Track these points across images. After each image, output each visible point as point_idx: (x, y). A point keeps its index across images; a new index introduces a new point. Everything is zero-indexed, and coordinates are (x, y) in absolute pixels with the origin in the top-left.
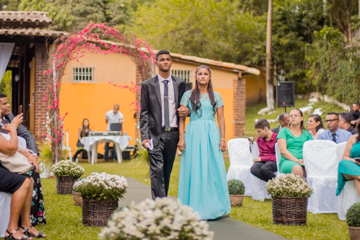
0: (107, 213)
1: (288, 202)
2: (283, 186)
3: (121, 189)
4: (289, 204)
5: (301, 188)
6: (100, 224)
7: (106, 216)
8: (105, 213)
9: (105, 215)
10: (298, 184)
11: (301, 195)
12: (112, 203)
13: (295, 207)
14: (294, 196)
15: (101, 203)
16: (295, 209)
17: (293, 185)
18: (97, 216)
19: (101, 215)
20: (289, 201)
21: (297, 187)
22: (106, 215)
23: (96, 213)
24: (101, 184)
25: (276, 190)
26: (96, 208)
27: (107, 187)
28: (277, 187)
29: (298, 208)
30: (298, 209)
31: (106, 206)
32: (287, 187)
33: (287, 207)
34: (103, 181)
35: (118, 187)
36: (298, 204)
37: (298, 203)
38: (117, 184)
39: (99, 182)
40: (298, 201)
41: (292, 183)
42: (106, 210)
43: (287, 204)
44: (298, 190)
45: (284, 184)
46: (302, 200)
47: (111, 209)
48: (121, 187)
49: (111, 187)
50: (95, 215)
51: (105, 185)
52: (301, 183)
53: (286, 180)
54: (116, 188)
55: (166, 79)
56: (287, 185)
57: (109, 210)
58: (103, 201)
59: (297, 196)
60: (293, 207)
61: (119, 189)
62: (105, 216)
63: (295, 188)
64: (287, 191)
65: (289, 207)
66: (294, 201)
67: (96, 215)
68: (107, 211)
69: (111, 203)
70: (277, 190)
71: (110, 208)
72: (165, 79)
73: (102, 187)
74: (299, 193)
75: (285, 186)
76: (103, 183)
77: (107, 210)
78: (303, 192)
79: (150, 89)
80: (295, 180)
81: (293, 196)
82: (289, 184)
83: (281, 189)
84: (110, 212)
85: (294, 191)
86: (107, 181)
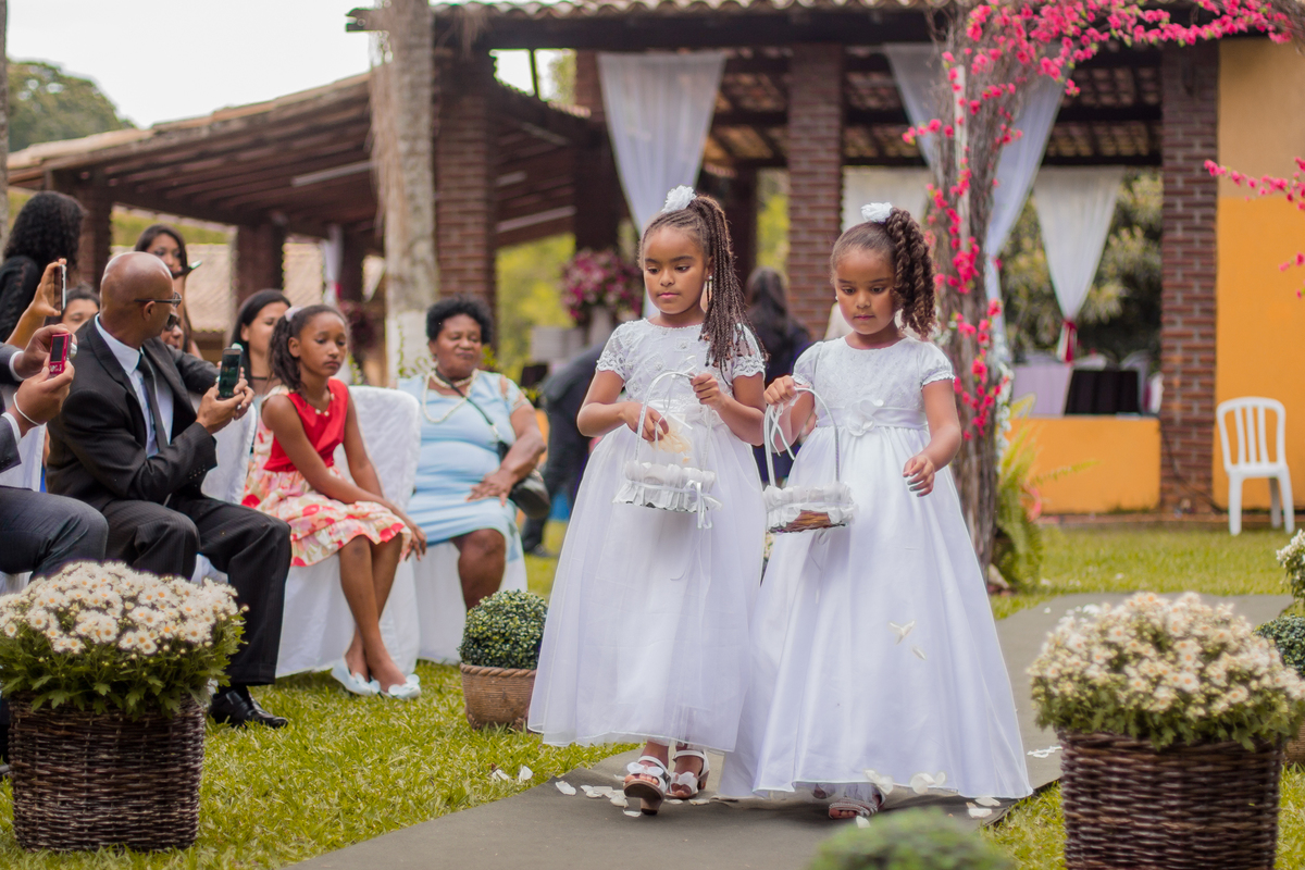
0: (89, 780)
1: (1115, 769)
3: (138, 652)
4: (1120, 785)
6: (57, 838)
7: (88, 798)
8: (81, 780)
9: (81, 790)
10: (1189, 658)
11: (1182, 727)
12: (122, 730)
13: (1154, 801)
14: (1143, 735)
15: (60, 728)
16: (1154, 812)
18: (42, 794)
19: (63, 792)
20: (1121, 765)
22: (89, 790)
23: (41, 777)
26: (42, 753)
27: (62, 643)
29: (1176, 812)
30: (1173, 819)
31: (87, 744)
33: (1109, 802)
34: (54, 610)
36: (1176, 786)
37: (1173, 780)
38: (126, 627)
40: (1177, 768)
42: (86, 765)
43: (1109, 784)
44: (1164, 698)
46: (1203, 764)
47: (117, 760)
50: (40, 787)
51: (55, 634)
56: (1118, 664)
57: (104, 763)
58: (68, 719)
59: (1159, 730)
60: (1145, 801)
61: (129, 651)
62: (82, 798)
65: (1119, 803)
66: (1146, 762)
67: (41, 790)
68: (89, 771)
69: (115, 730)
71: (105, 756)
74: (1173, 716)
77: (90, 763)
78: (1194, 712)
81: (1133, 730)
84: (107, 775)
86: (76, 607)
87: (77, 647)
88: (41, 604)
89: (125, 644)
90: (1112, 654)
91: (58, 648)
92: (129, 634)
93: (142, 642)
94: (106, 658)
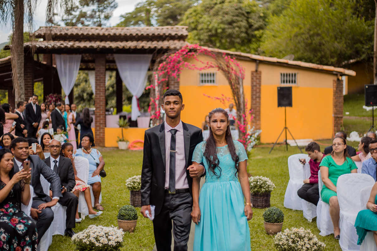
2: (289, 243)
3: (113, 245)
5: (308, 247)
10: (306, 241)
17: (299, 242)
21: (305, 245)
24: (90, 242)
25: (281, 247)
27: (97, 244)
28: (283, 243)
32: (293, 245)
34: (94, 238)
35: (110, 243)
38: (109, 240)
39: (90, 239)
41: (299, 240)
44: (304, 249)
45: (291, 240)
48: (113, 244)
49: (102, 244)
51: (96, 243)
52: (310, 239)
53: (292, 236)
54: (107, 245)
55: (174, 127)
56: (293, 242)
61: (111, 245)
63: (300, 247)
64: (293, 248)
70: (283, 247)
72: (172, 128)
73: (92, 244)
75: (291, 244)
76: (93, 241)
79: (153, 141)
80: (303, 236)
82: (296, 240)
83: (286, 247)
85: (300, 250)
86: (98, 237)
87: (101, 245)
88: (92, 237)
89: (110, 244)
90: (292, 240)
91: (97, 245)
92: (110, 242)
93: (113, 243)
94: (106, 247)
